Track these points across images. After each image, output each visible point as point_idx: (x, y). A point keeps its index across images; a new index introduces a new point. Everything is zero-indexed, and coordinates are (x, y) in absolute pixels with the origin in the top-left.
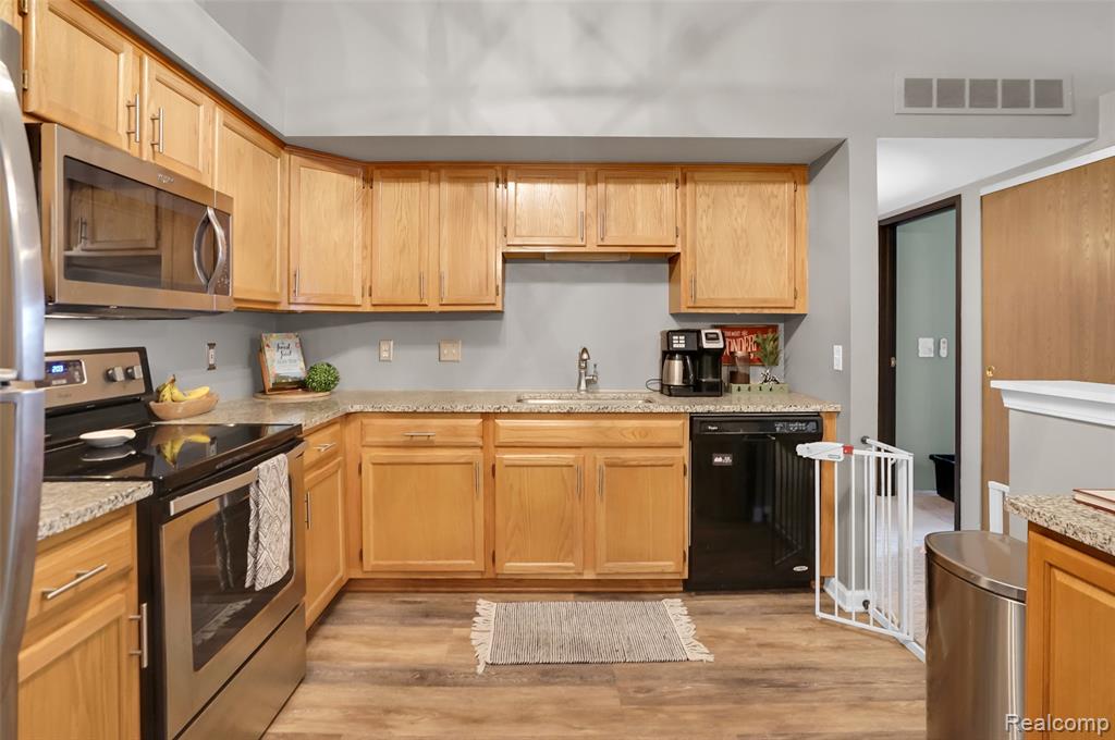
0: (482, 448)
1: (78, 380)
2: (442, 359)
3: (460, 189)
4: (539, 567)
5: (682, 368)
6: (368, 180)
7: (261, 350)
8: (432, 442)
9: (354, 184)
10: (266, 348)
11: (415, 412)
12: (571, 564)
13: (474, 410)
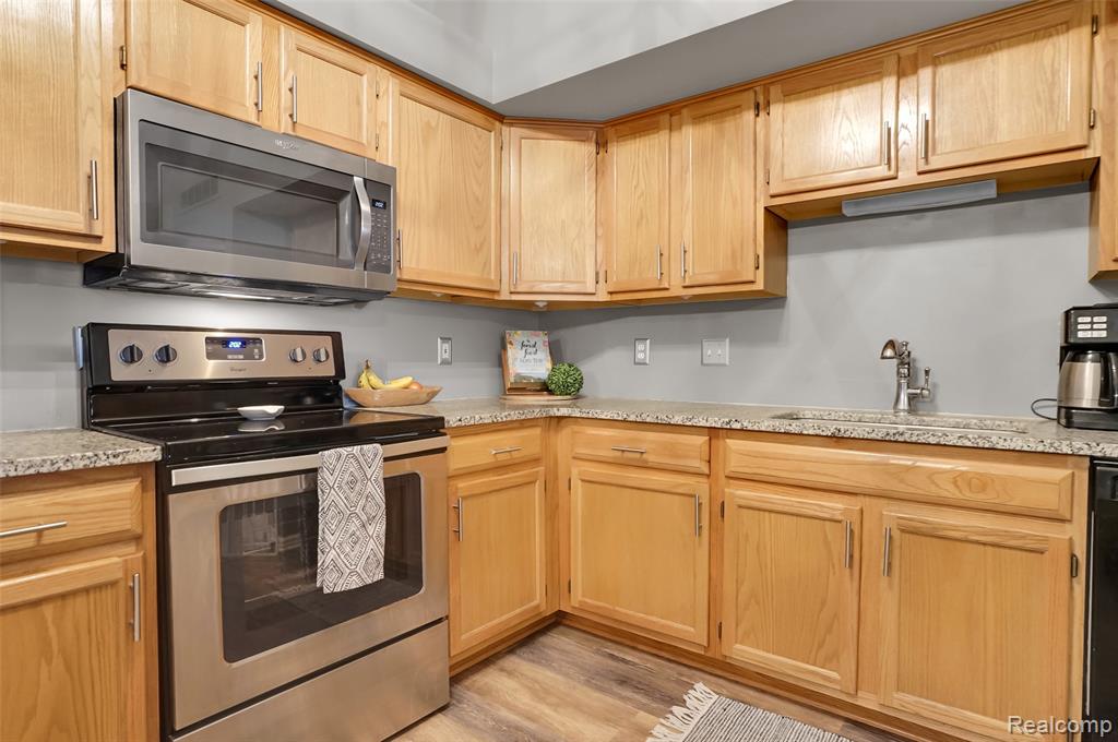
0: (708, 476)
1: (257, 357)
2: (705, 362)
3: (708, 129)
4: (781, 664)
5: (1099, 379)
6: (602, 144)
7: (504, 348)
8: (647, 462)
9: (583, 151)
10: (509, 346)
11: (625, 421)
12: (834, 675)
13: (695, 422)
